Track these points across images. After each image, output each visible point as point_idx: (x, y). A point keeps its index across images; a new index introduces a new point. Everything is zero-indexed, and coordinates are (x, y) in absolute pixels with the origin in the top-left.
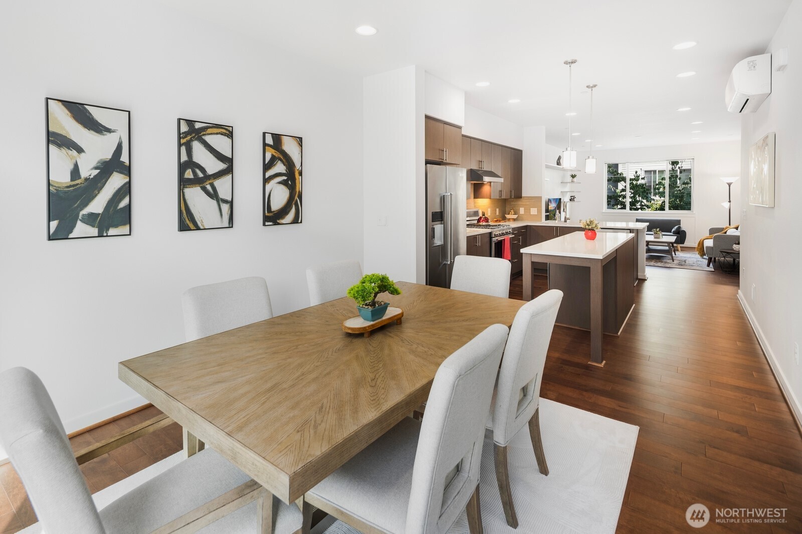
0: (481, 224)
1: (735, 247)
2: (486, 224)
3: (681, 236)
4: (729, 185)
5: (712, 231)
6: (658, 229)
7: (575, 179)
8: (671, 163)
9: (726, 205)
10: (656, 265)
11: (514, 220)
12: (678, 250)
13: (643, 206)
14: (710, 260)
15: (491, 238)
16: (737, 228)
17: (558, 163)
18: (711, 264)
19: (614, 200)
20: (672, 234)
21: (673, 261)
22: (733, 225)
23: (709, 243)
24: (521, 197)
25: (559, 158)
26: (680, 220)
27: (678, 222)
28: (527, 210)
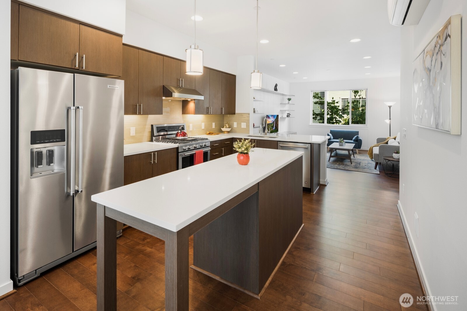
0: (178, 138)
1: (395, 156)
2: (183, 138)
3: (358, 143)
4: (390, 107)
5: (379, 140)
6: (342, 139)
7: (290, 102)
8: (354, 92)
9: (388, 121)
10: (339, 168)
11: (228, 132)
12: (356, 153)
13: (337, 121)
14: (377, 164)
15: (178, 153)
16: (395, 139)
17: (276, 89)
18: (378, 167)
19: (318, 117)
20: (352, 141)
21: (351, 164)
22: (392, 137)
23: (376, 151)
24: (234, 114)
25: (276, 86)
26: (358, 132)
27: (357, 133)
28: (239, 125)
